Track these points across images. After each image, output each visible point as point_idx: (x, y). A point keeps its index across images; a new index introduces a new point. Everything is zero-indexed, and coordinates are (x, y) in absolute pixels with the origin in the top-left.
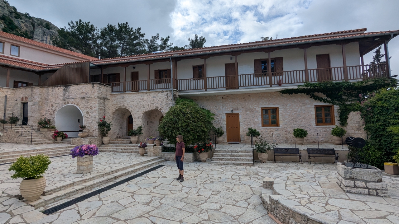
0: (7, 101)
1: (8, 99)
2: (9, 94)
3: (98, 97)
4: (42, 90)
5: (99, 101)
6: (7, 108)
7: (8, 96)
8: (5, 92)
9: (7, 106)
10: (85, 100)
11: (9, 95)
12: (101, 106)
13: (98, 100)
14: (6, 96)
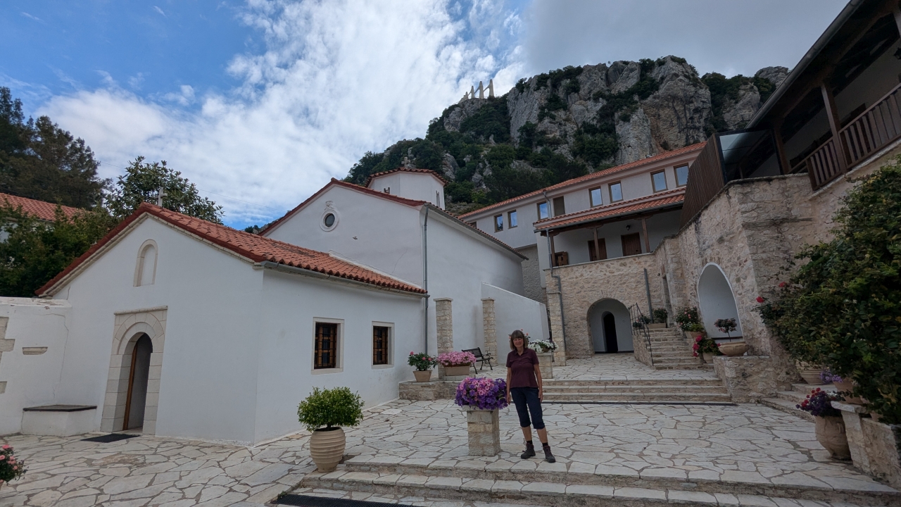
0: (649, 280)
1: (650, 276)
2: (649, 266)
3: (746, 226)
4: (676, 243)
5: (749, 237)
6: (652, 294)
7: (648, 269)
8: (643, 263)
9: (651, 289)
10: (726, 243)
11: (650, 268)
12: (764, 252)
13: (745, 234)
14: (645, 270)
